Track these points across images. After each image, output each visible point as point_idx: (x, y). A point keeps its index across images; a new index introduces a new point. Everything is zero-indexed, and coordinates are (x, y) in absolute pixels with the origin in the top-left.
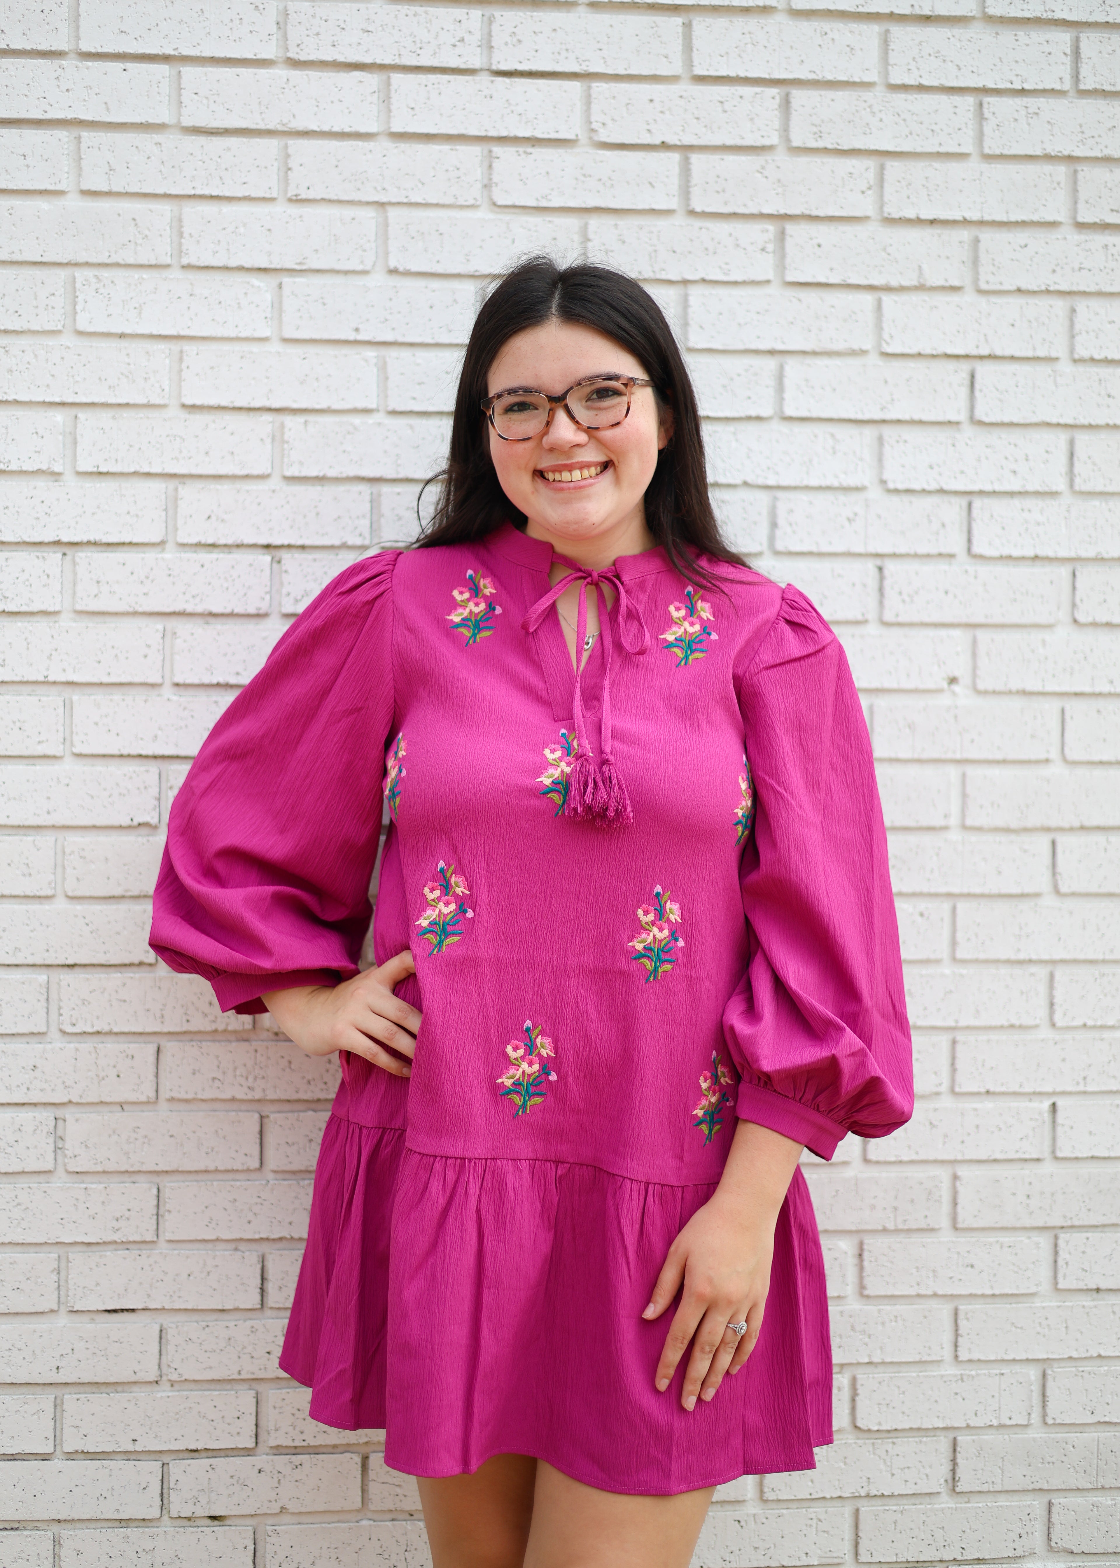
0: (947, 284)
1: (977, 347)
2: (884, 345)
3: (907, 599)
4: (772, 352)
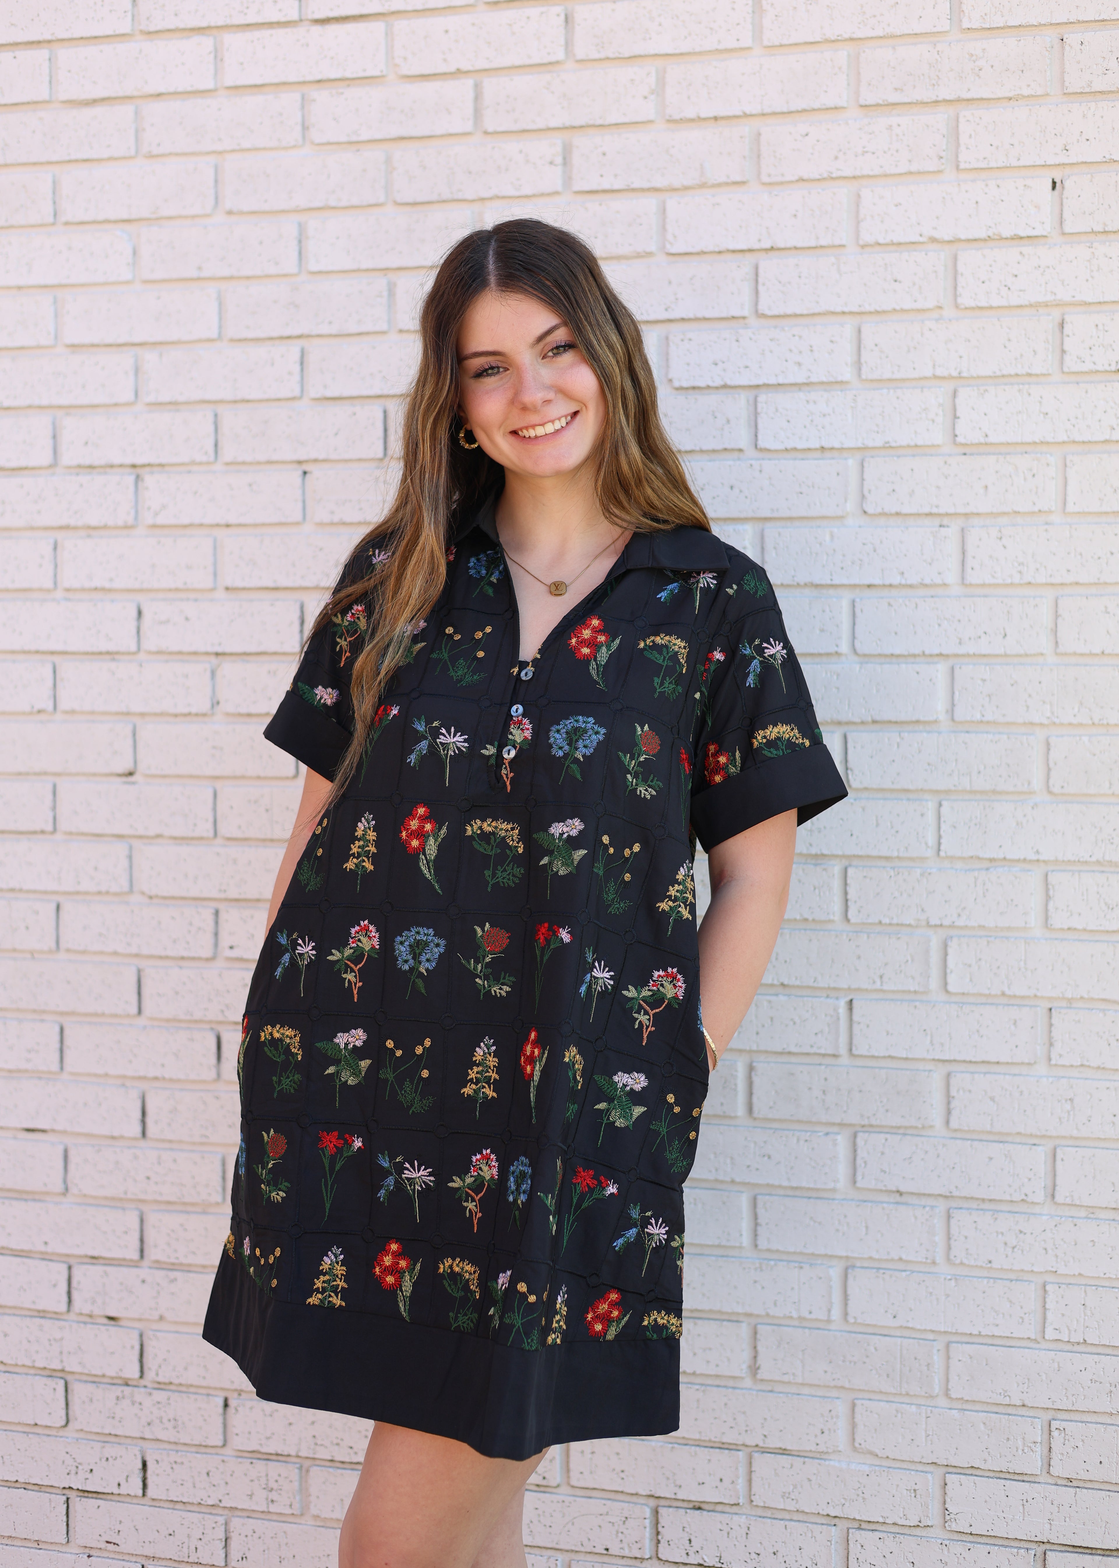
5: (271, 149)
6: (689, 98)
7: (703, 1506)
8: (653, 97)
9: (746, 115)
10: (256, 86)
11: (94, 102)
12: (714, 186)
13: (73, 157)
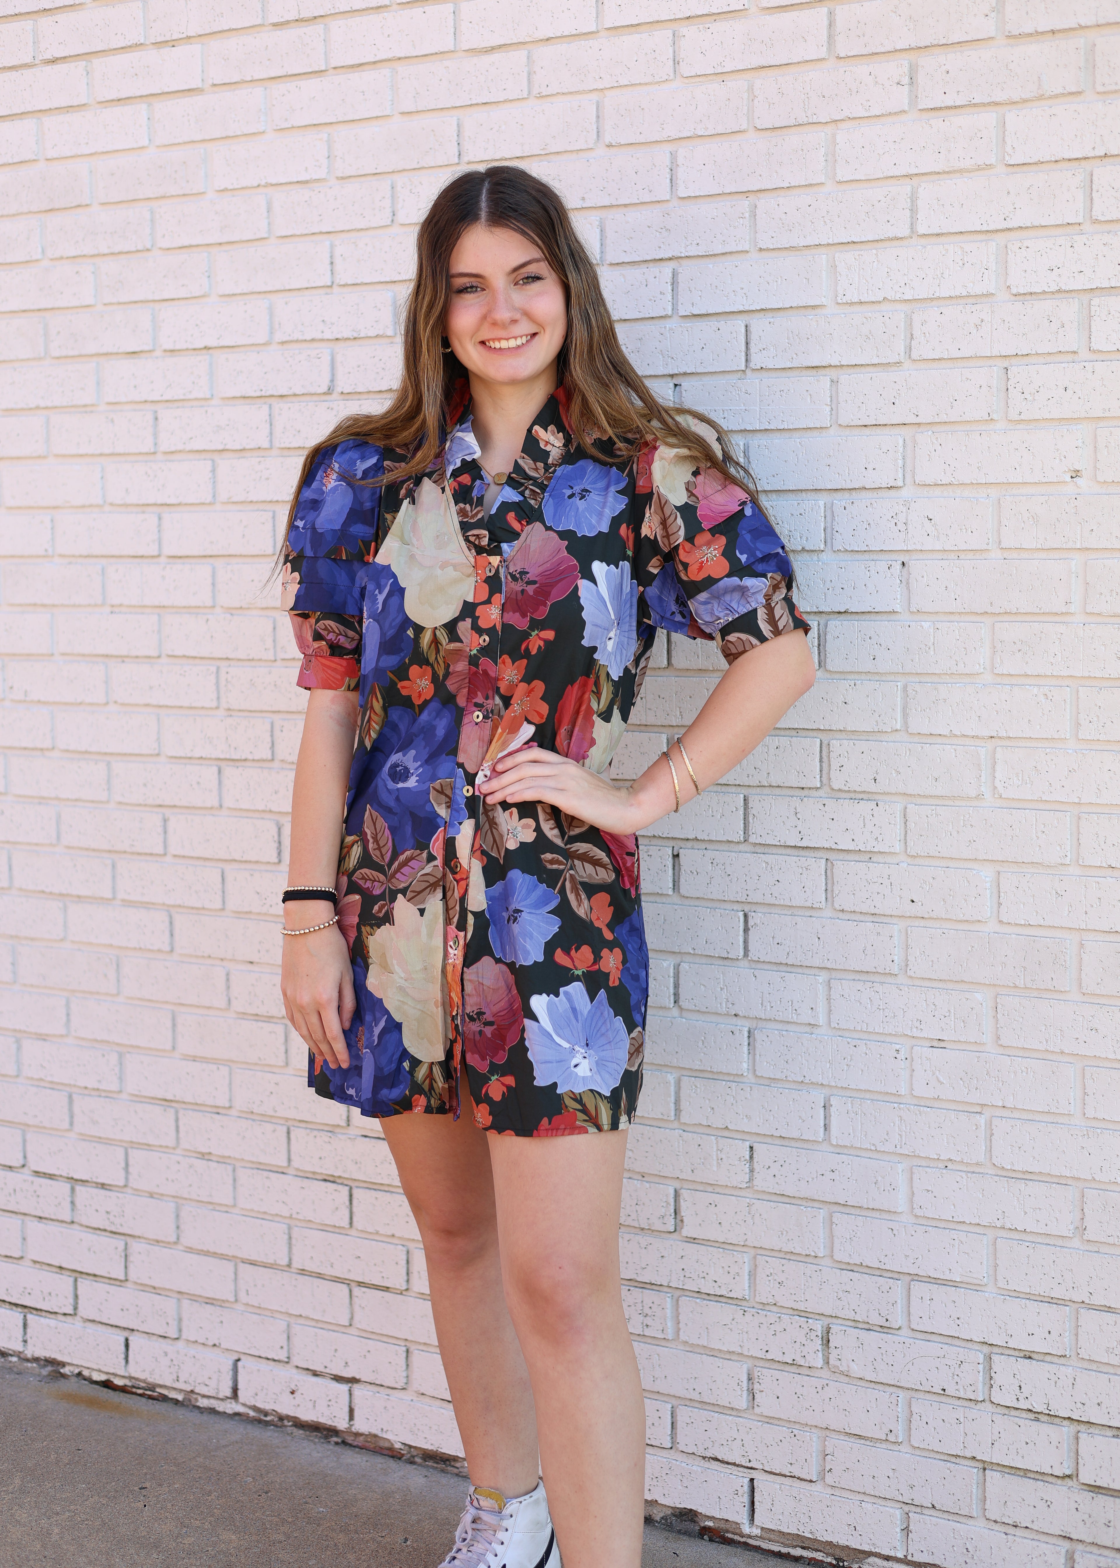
0: (1065, 92)
1: (1094, 148)
2: (1007, 158)
3: (1030, 398)
4: (909, 176)
5: (646, 84)
6: (1027, 13)
7: (1033, 1355)
8: (993, 15)
9: (1082, 27)
10: (632, 26)
11: (493, 49)
12: (1050, 97)
13: (474, 102)
